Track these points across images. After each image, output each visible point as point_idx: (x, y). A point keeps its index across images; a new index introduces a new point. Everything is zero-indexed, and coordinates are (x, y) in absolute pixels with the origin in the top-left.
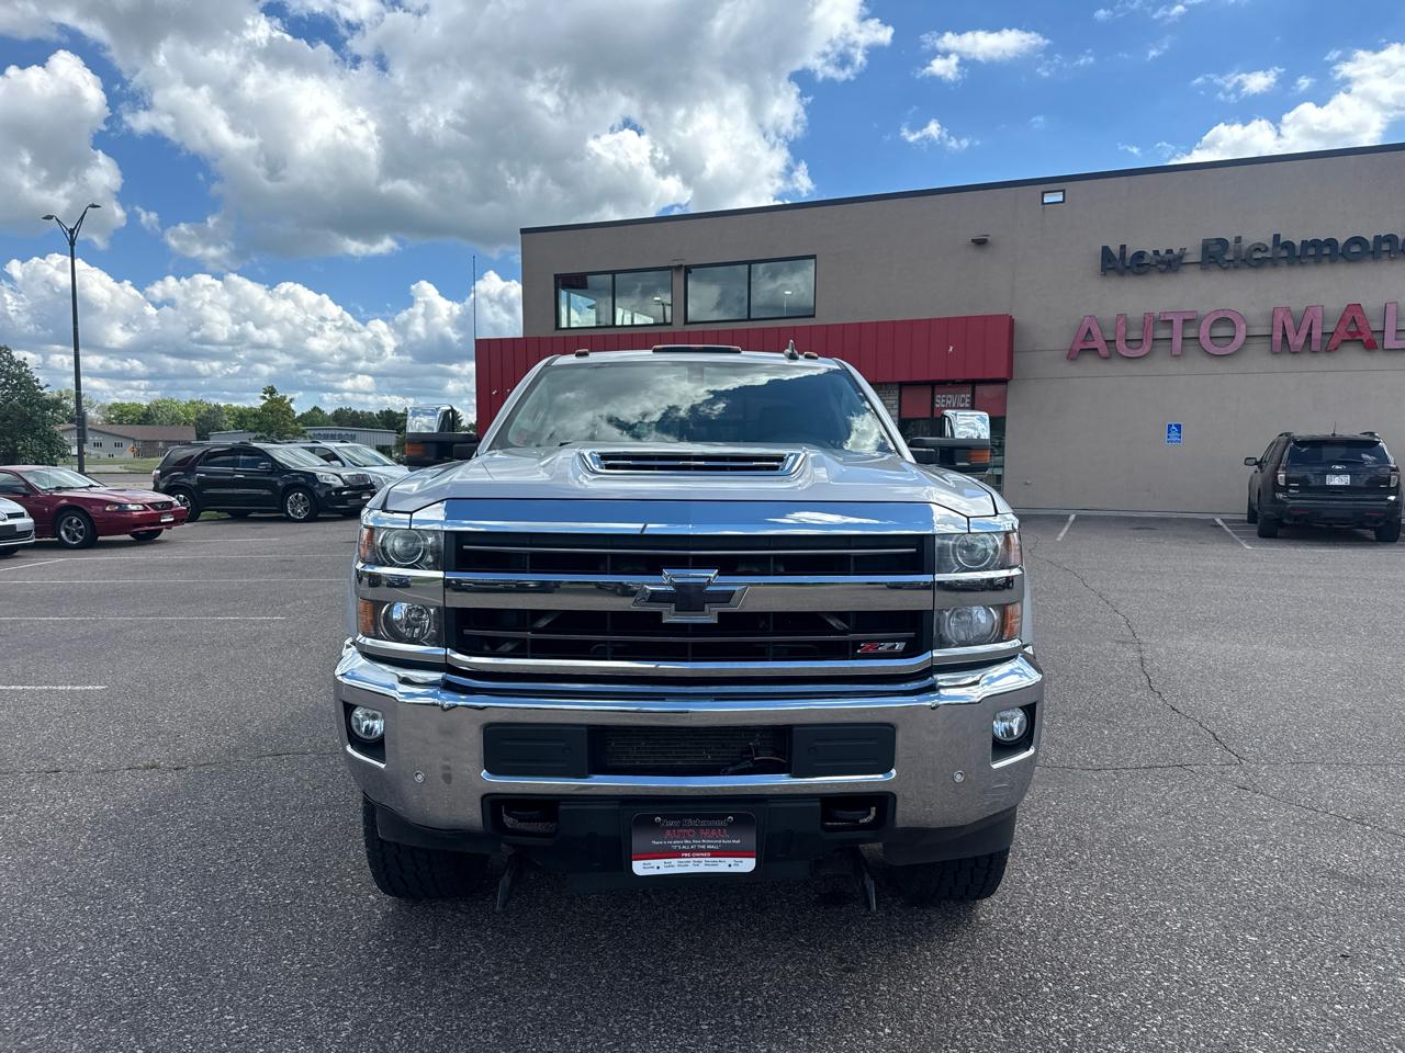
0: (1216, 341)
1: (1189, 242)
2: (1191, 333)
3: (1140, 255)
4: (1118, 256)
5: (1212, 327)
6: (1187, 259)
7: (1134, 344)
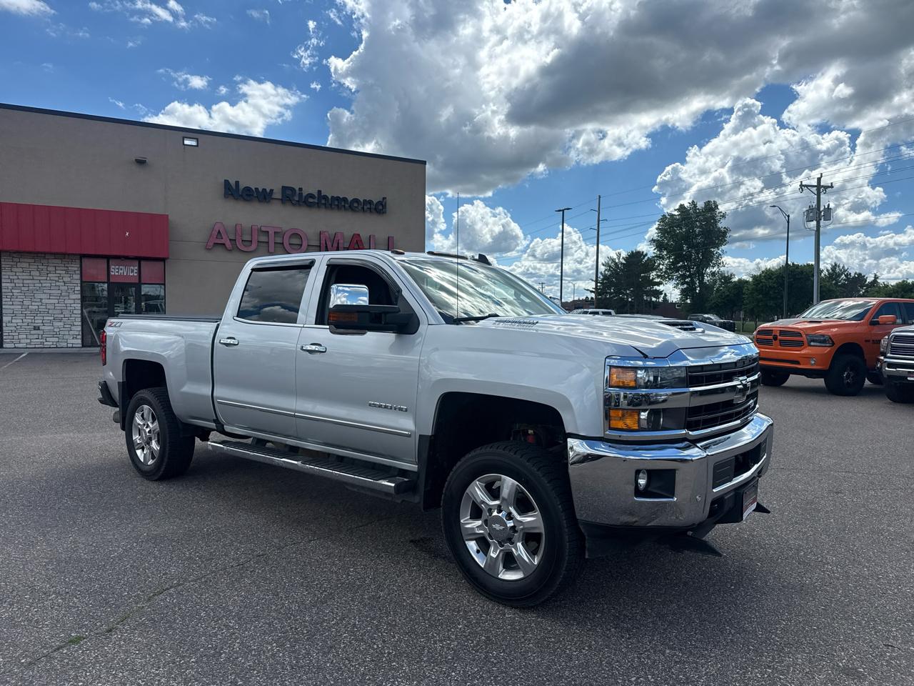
0: (293, 247)
1: (276, 187)
2: (279, 240)
3: (248, 189)
4: (234, 187)
5: (290, 237)
6: (274, 196)
7: (246, 243)
